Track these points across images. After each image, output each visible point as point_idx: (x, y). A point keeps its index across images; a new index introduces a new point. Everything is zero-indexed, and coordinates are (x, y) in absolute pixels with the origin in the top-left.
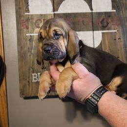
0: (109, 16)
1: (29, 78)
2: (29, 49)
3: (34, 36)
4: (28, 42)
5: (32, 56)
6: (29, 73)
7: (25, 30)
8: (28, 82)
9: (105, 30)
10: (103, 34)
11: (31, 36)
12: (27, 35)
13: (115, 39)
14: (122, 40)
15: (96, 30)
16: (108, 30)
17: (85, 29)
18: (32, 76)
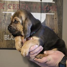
0: (51, 5)
1: (2, 37)
2: (3, 20)
3: (7, 13)
4: (3, 17)
5: (5, 25)
6: (3, 35)
7: (2, 10)
8: (2, 39)
9: (48, 13)
10: (47, 15)
11: (5, 13)
12: (3, 12)
13: (53, 19)
14: (57, 19)
15: (43, 13)
16: (49, 13)
17: (36, 12)
18: (4, 36)
